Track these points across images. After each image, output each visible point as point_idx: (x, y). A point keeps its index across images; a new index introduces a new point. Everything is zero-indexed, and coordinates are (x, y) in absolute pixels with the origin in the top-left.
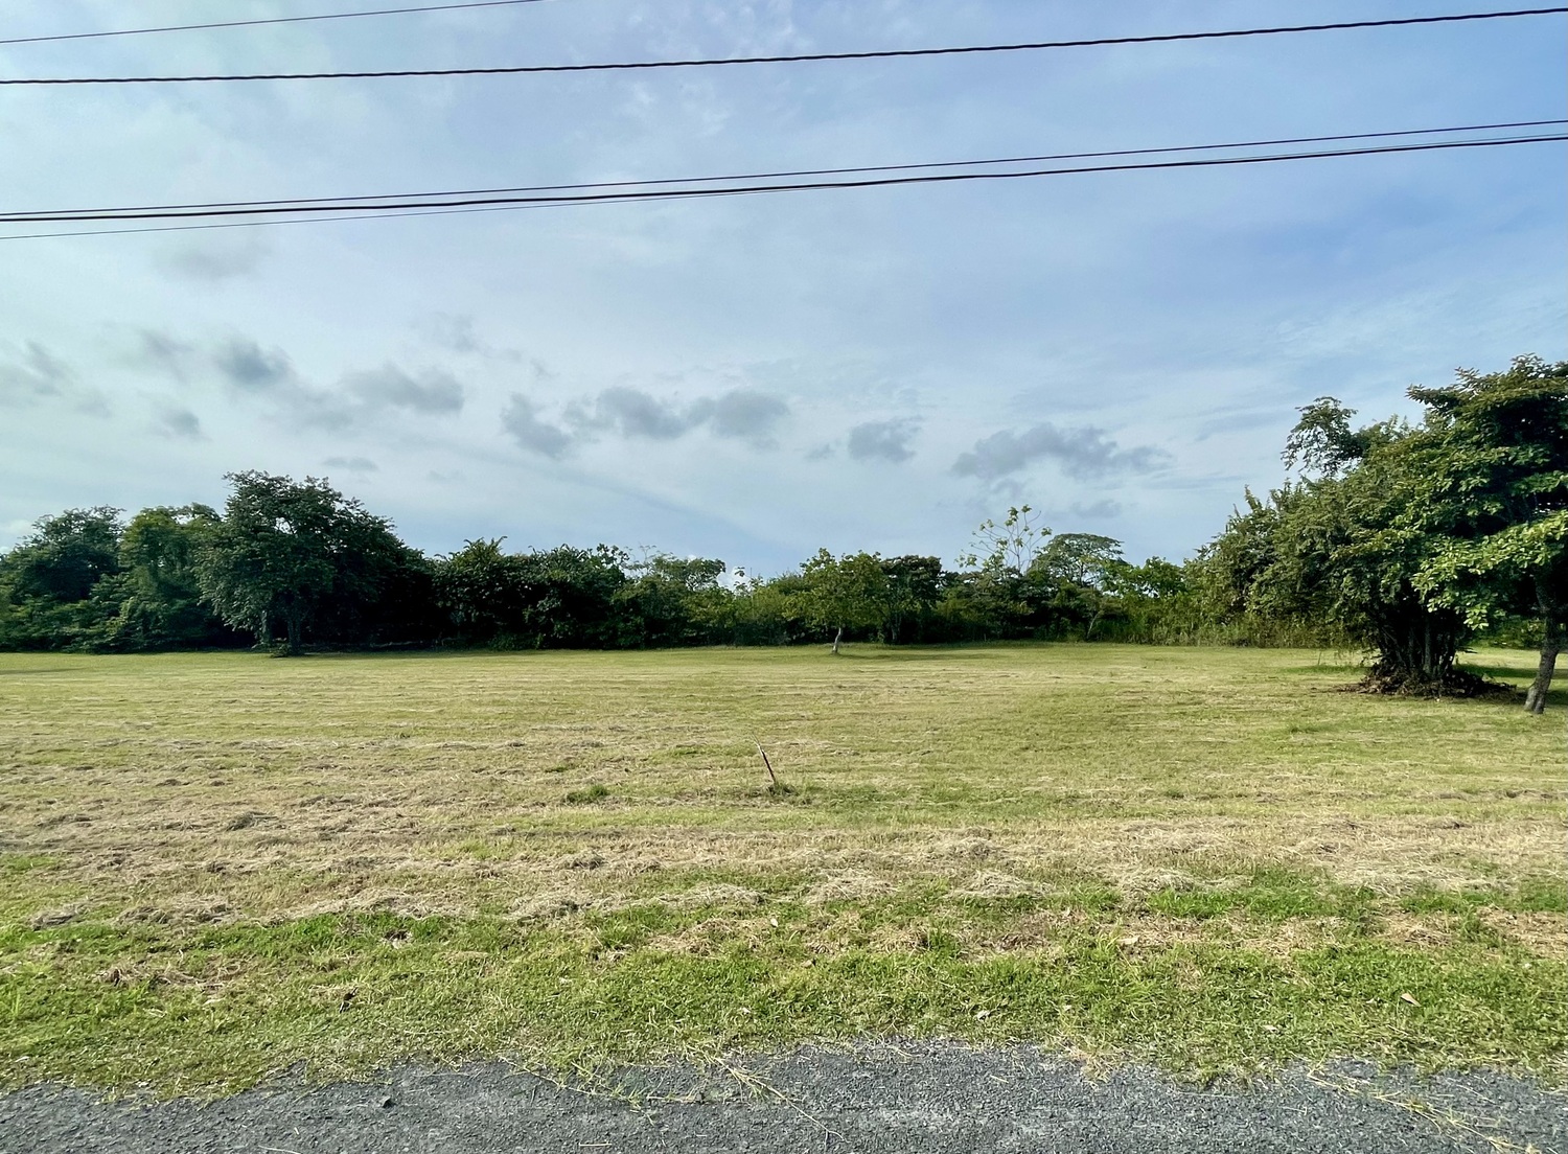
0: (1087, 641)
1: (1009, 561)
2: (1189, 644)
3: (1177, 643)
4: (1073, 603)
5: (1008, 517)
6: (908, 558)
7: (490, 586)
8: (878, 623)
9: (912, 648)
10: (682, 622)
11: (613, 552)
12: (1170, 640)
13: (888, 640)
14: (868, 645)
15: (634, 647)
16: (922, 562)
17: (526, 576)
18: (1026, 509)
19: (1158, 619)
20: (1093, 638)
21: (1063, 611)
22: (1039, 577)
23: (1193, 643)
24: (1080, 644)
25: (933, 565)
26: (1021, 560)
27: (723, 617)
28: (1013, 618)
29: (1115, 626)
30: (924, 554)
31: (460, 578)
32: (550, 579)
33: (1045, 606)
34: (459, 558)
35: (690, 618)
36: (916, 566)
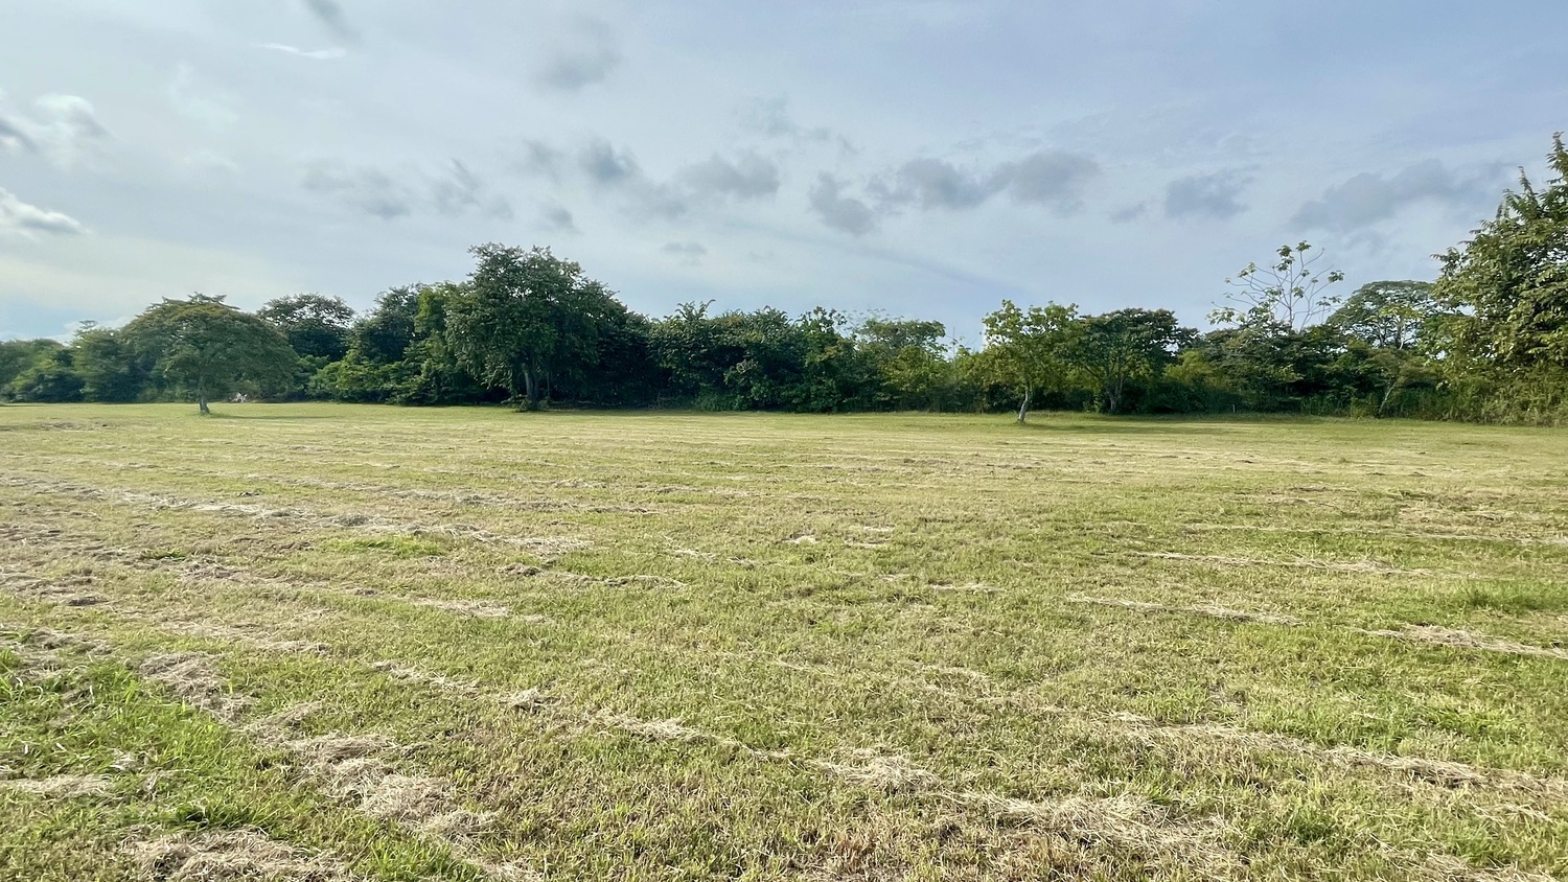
0: (1378, 416)
1: (1279, 314)
2: (1540, 424)
3: (1520, 422)
4: (1361, 368)
5: (1280, 260)
6: (1129, 312)
8: (1096, 391)
9: (1130, 420)
10: (876, 385)
11: (831, 315)
12: (1512, 417)
13: (1105, 409)
14: (1079, 415)
15: (826, 410)
16: (1148, 317)
17: (727, 338)
18: (1303, 247)
19: (1496, 389)
20: (1390, 413)
21: (1343, 377)
22: (1326, 334)
23: (1548, 423)
24: (1365, 420)
25: (1162, 322)
26: (1304, 316)
27: (920, 379)
28: (1275, 387)
29: (1422, 396)
30: (1152, 307)
31: (670, 340)
32: (747, 342)
33: (1320, 372)
34: (672, 321)
35: (884, 381)
36: (1139, 321)
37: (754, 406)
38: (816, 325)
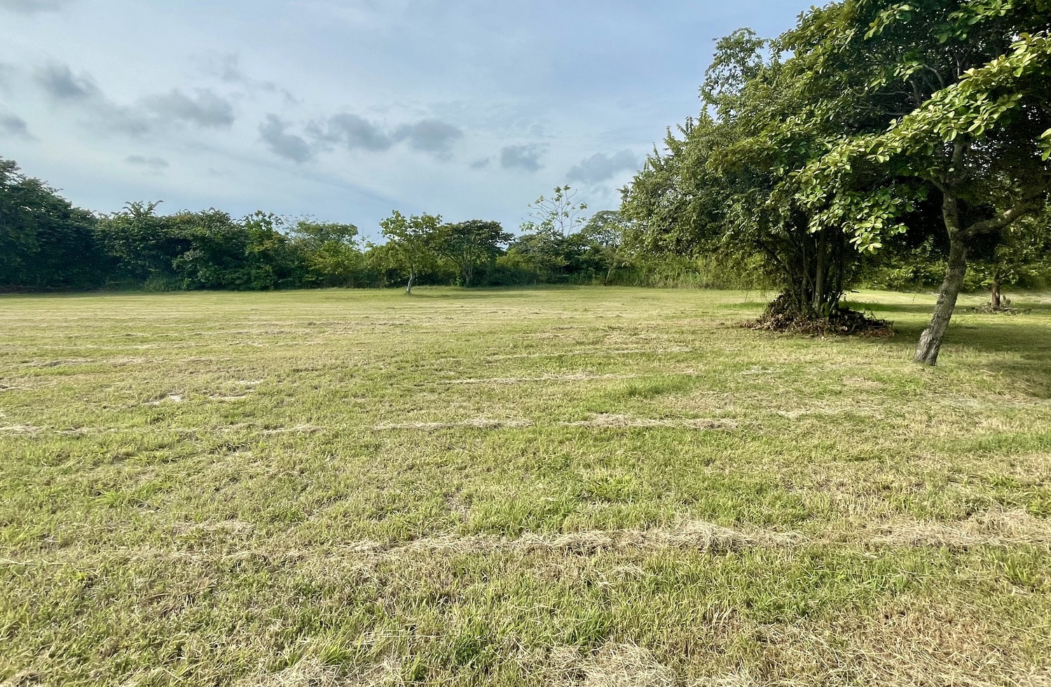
0: (605, 285)
1: (557, 226)
2: (673, 287)
3: (665, 286)
4: (597, 257)
5: (556, 195)
6: (474, 222)
7: (144, 239)
8: (458, 272)
9: (479, 290)
10: (304, 269)
11: (270, 217)
12: (661, 284)
13: (462, 284)
14: (447, 288)
15: (265, 288)
16: (485, 226)
17: (175, 232)
18: (567, 188)
19: (655, 269)
20: (610, 283)
21: (589, 263)
22: (580, 239)
23: (675, 286)
24: (599, 287)
25: (493, 230)
26: (569, 228)
27: (338, 265)
28: (555, 268)
29: (626, 275)
30: (488, 219)
31: (117, 233)
32: (193, 235)
33: (578, 259)
34: (119, 218)
35: (311, 266)
36: (480, 228)
37: (201, 287)
38: (258, 225)
